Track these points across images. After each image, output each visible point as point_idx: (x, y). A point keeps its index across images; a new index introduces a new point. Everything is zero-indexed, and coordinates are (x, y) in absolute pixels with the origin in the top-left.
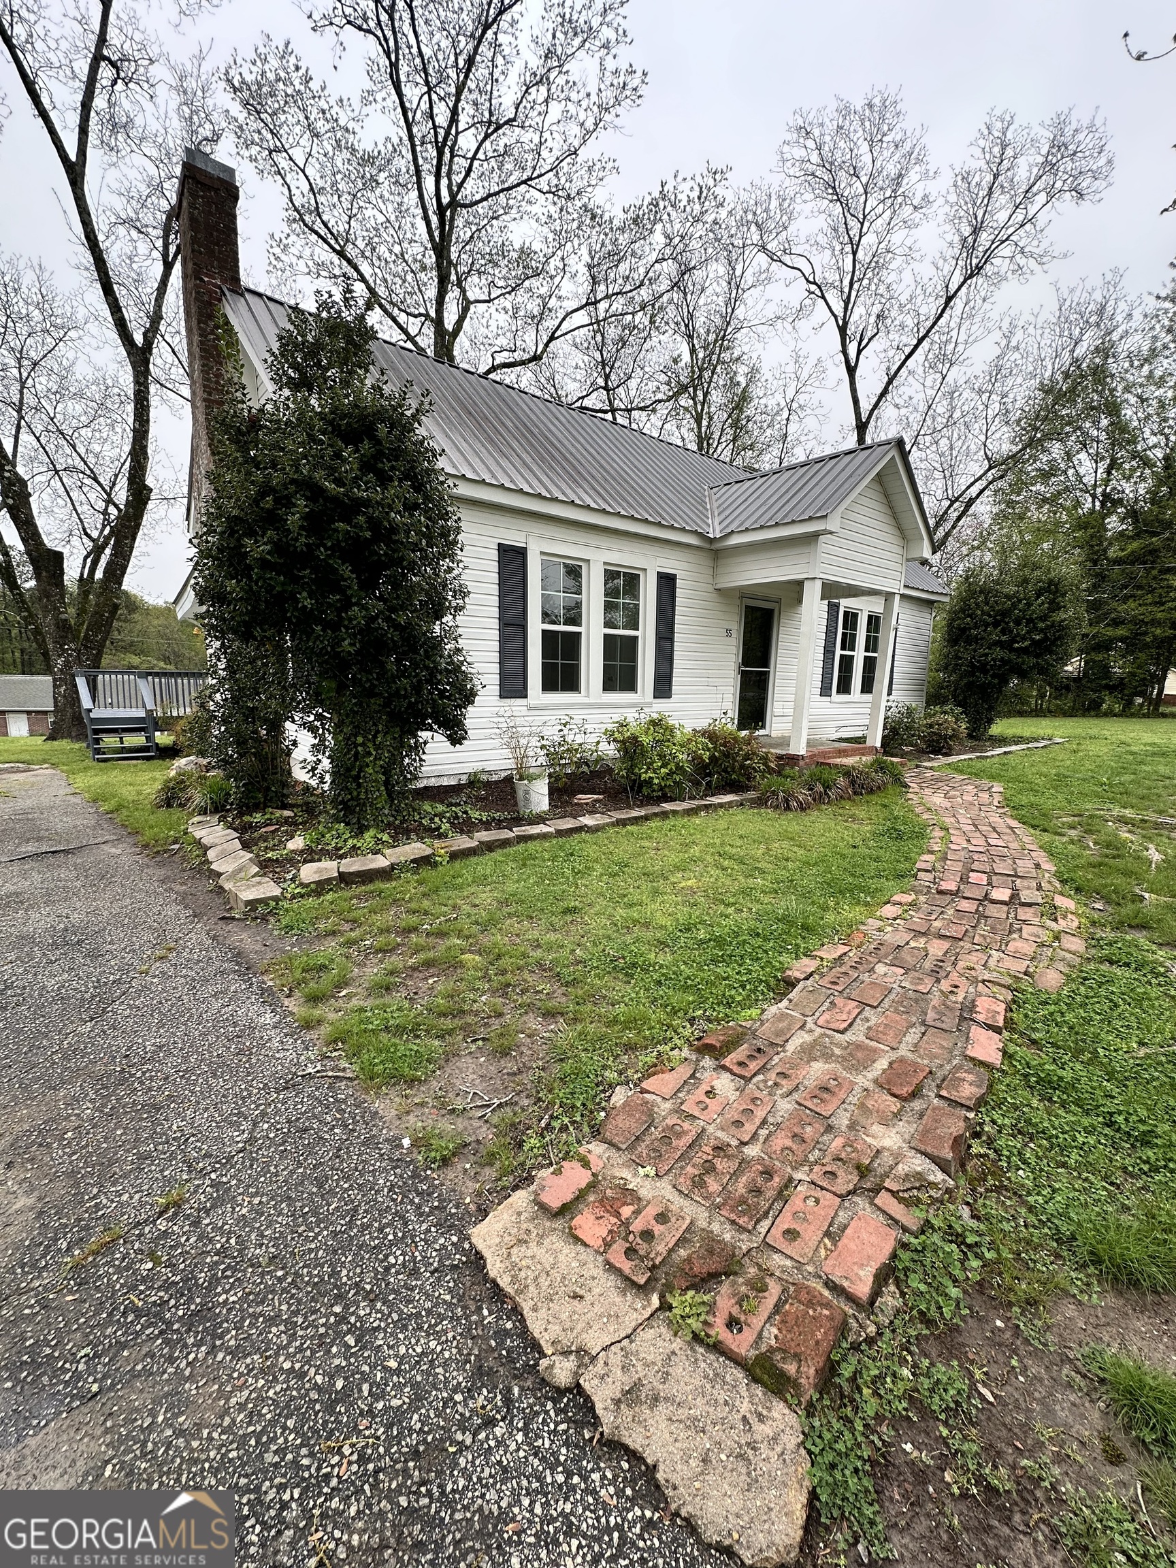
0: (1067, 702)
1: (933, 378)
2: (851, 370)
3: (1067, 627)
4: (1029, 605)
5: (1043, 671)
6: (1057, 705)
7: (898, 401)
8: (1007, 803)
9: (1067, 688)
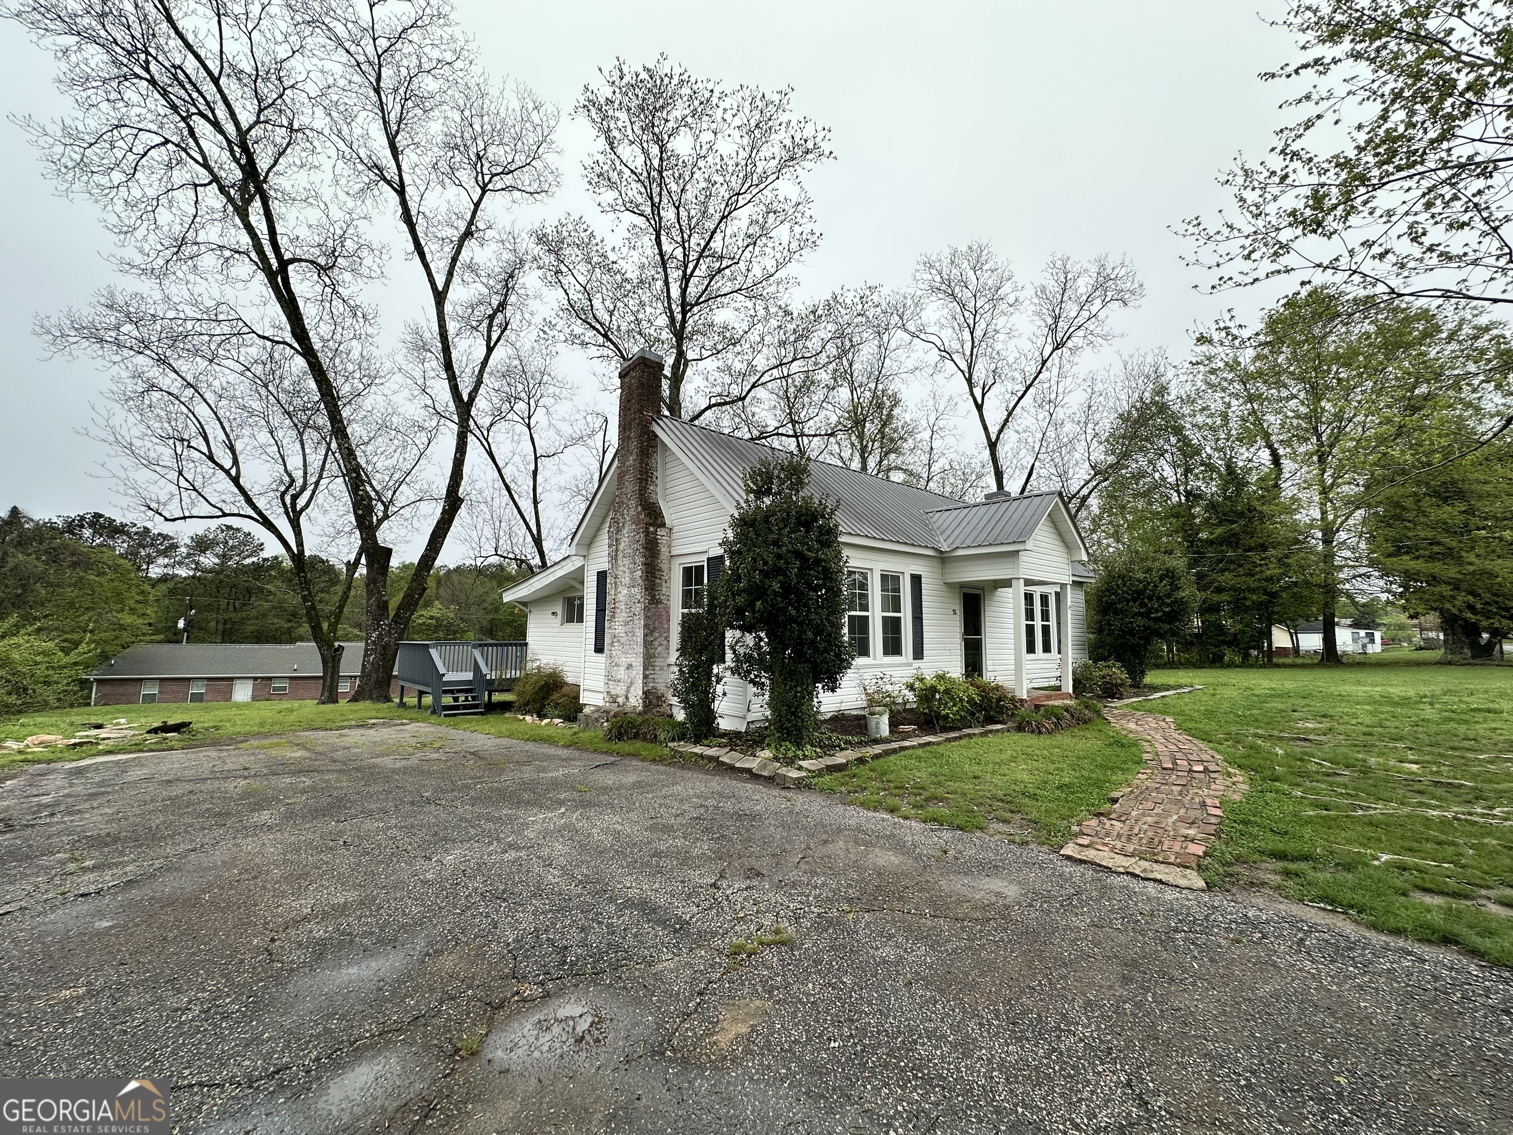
0: (1194, 655)
1: (1043, 414)
2: (979, 407)
3: (1187, 602)
4: (1156, 586)
5: (1174, 634)
6: (1186, 659)
7: (1018, 428)
8: (1179, 727)
9: (1192, 644)
